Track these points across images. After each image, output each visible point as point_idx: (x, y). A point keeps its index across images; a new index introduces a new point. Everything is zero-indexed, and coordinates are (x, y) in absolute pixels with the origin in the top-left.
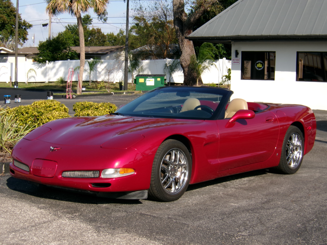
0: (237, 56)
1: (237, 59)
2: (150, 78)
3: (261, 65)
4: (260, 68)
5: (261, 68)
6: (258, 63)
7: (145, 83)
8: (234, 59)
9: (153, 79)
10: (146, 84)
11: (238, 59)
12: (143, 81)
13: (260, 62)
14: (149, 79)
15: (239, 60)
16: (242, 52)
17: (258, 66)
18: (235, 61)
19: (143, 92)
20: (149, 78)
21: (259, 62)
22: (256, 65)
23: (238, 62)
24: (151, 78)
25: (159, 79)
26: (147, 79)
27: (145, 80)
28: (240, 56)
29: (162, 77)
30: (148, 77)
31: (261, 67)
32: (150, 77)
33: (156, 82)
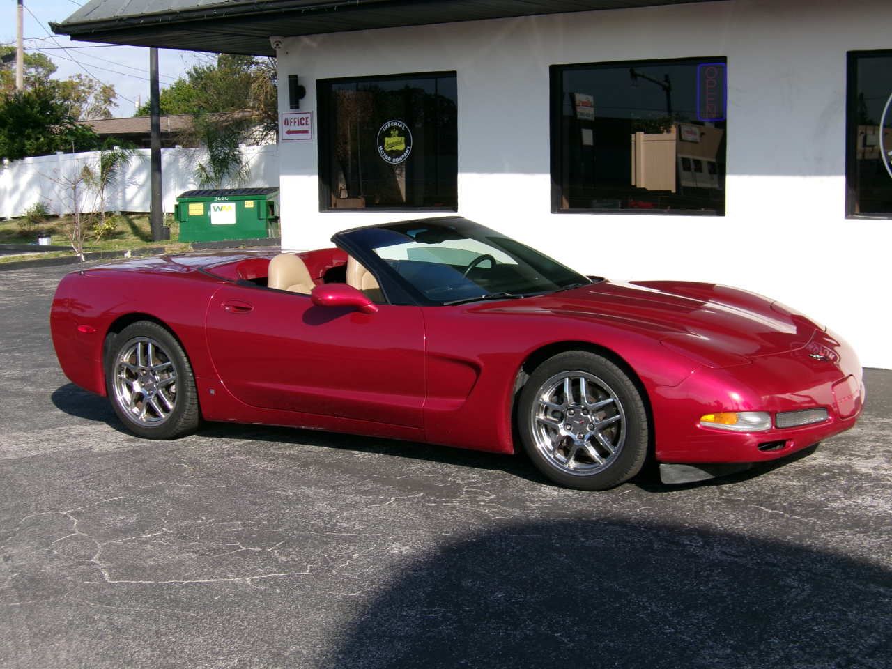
0: (297, 103)
1: (300, 116)
2: (221, 201)
3: (400, 139)
4: (398, 154)
5: (402, 152)
6: (387, 134)
7: (205, 218)
8: (289, 117)
9: (232, 205)
10: (209, 219)
11: (304, 116)
12: (201, 212)
13: (398, 128)
14: (220, 205)
15: (309, 123)
16: (320, 83)
17: (391, 145)
18: (293, 128)
19: (193, 246)
20: (219, 202)
21: (391, 128)
22: (382, 143)
23: (306, 132)
24: (225, 201)
25: (249, 204)
26: (213, 205)
27: (207, 209)
28: (311, 103)
29: (258, 197)
30: (217, 199)
31: (402, 147)
32: (222, 199)
33: (240, 212)
